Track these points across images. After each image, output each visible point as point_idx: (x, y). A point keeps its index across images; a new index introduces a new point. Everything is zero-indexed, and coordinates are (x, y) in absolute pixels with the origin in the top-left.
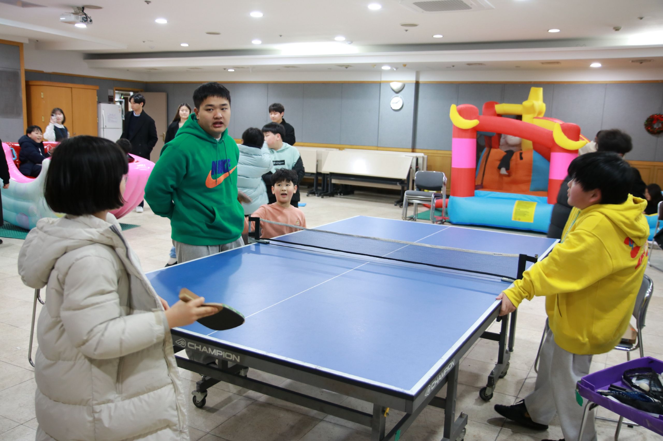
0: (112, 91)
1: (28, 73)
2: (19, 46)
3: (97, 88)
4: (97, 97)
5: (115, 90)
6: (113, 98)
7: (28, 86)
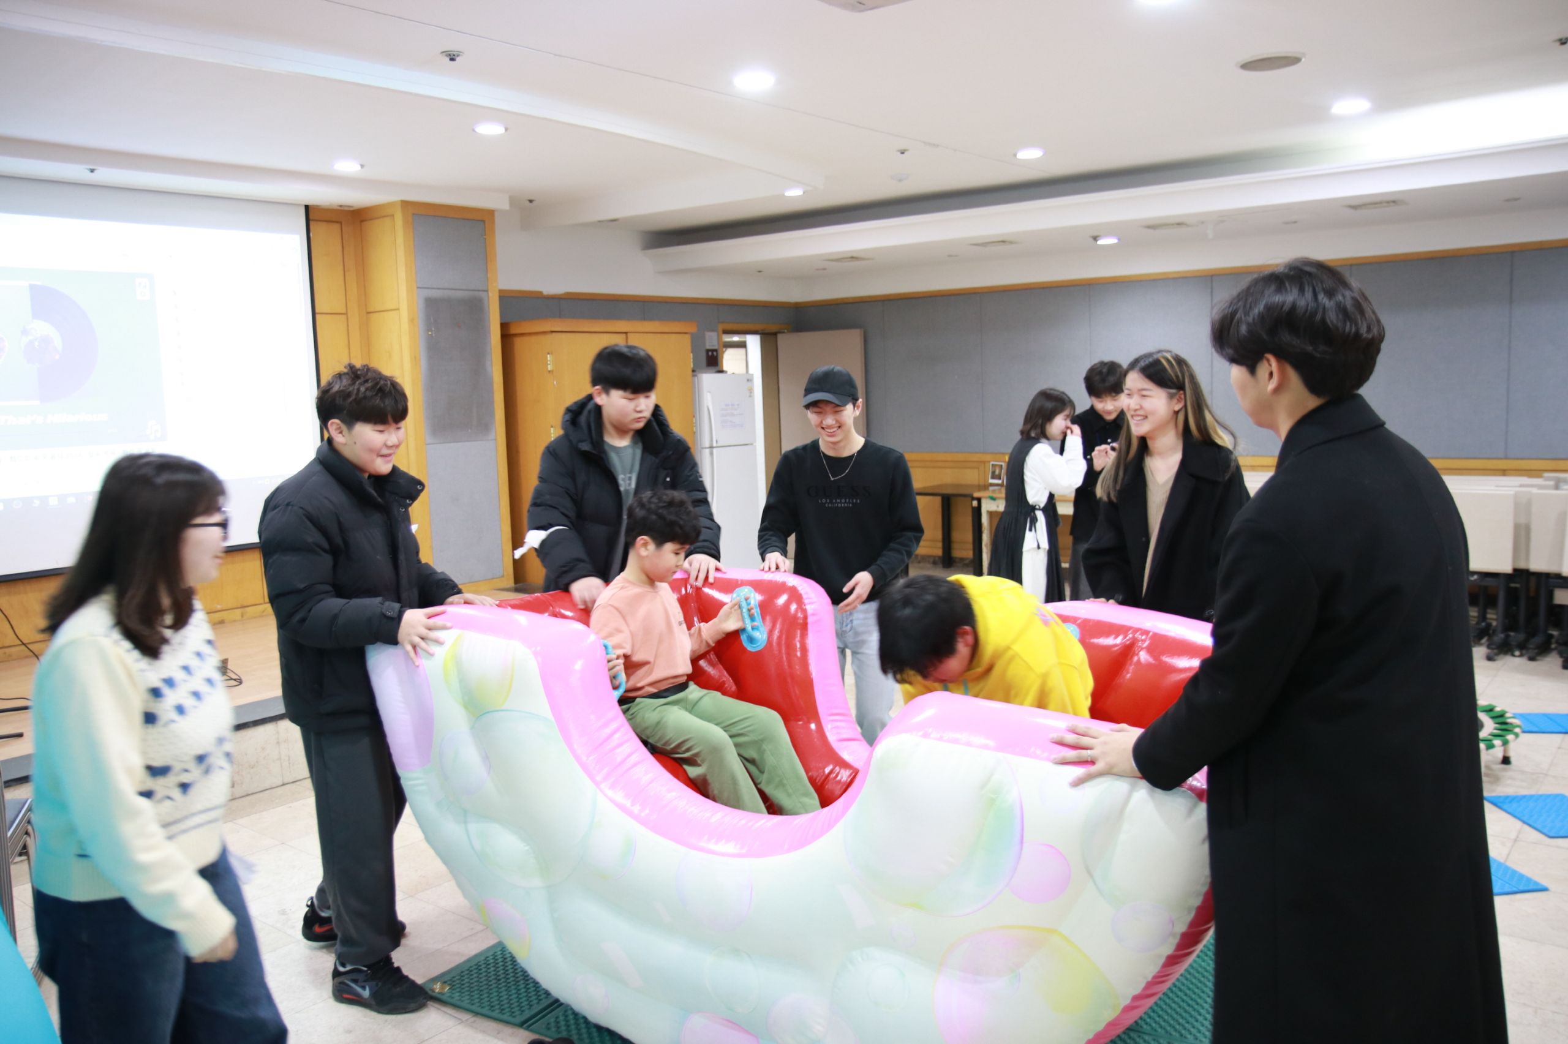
0: (714, 335)
1: (508, 299)
2: (483, 221)
3: (692, 328)
4: (691, 355)
5: (721, 332)
6: (717, 354)
7: (507, 337)
